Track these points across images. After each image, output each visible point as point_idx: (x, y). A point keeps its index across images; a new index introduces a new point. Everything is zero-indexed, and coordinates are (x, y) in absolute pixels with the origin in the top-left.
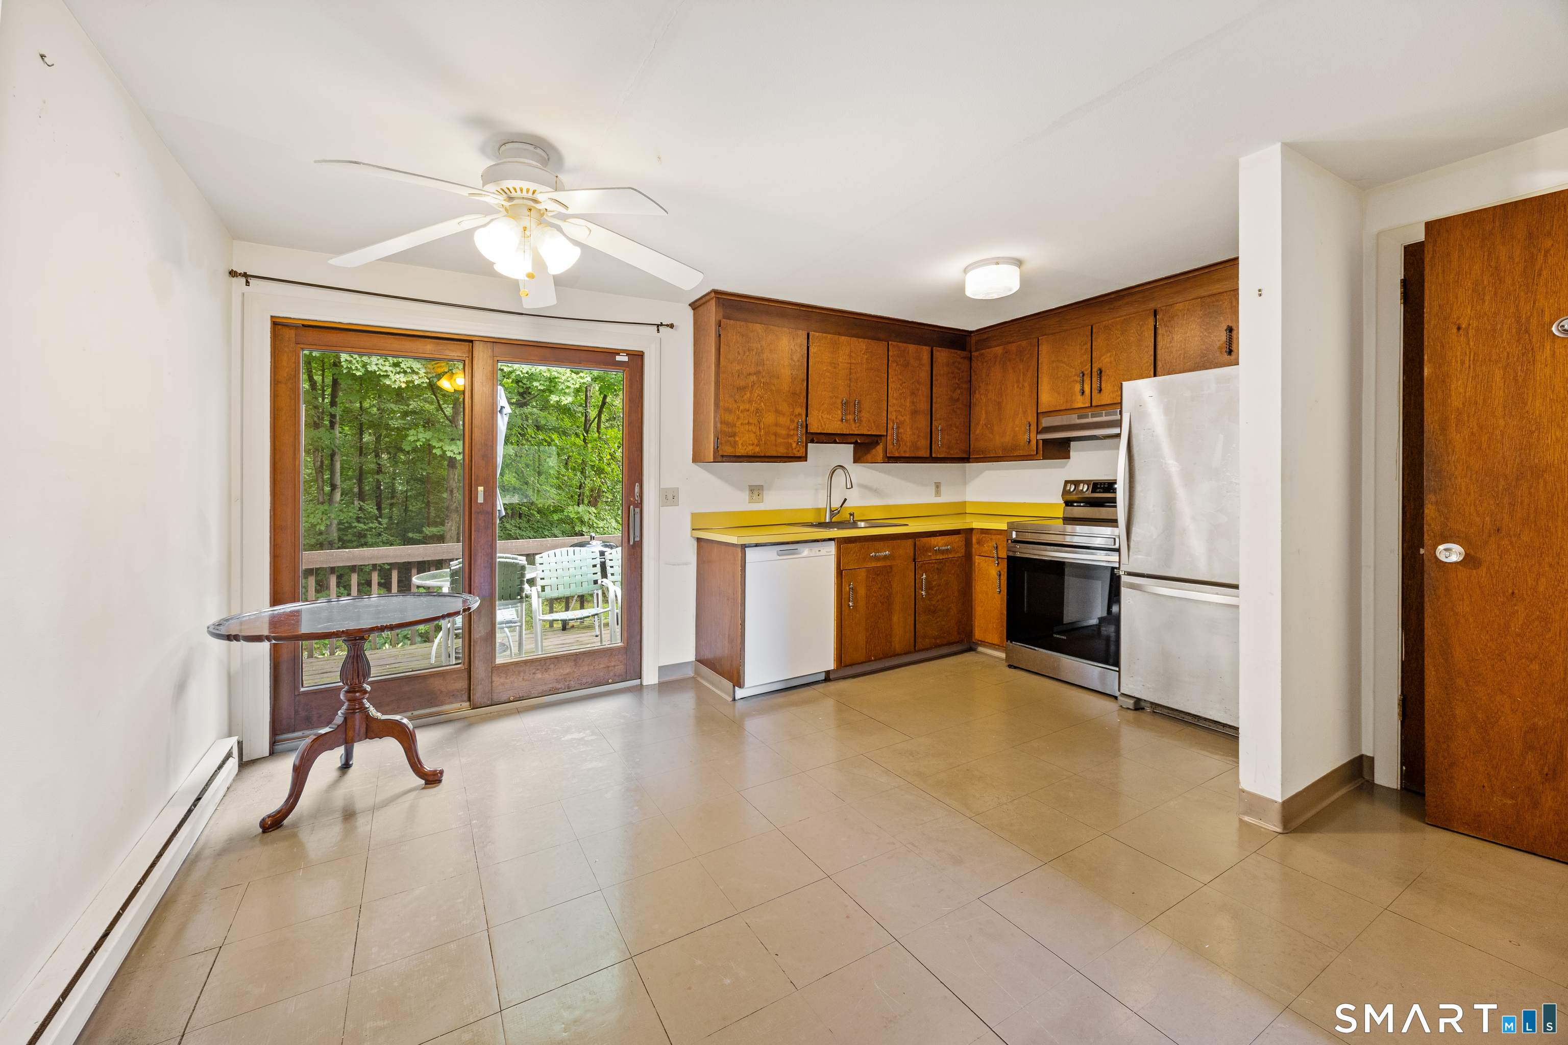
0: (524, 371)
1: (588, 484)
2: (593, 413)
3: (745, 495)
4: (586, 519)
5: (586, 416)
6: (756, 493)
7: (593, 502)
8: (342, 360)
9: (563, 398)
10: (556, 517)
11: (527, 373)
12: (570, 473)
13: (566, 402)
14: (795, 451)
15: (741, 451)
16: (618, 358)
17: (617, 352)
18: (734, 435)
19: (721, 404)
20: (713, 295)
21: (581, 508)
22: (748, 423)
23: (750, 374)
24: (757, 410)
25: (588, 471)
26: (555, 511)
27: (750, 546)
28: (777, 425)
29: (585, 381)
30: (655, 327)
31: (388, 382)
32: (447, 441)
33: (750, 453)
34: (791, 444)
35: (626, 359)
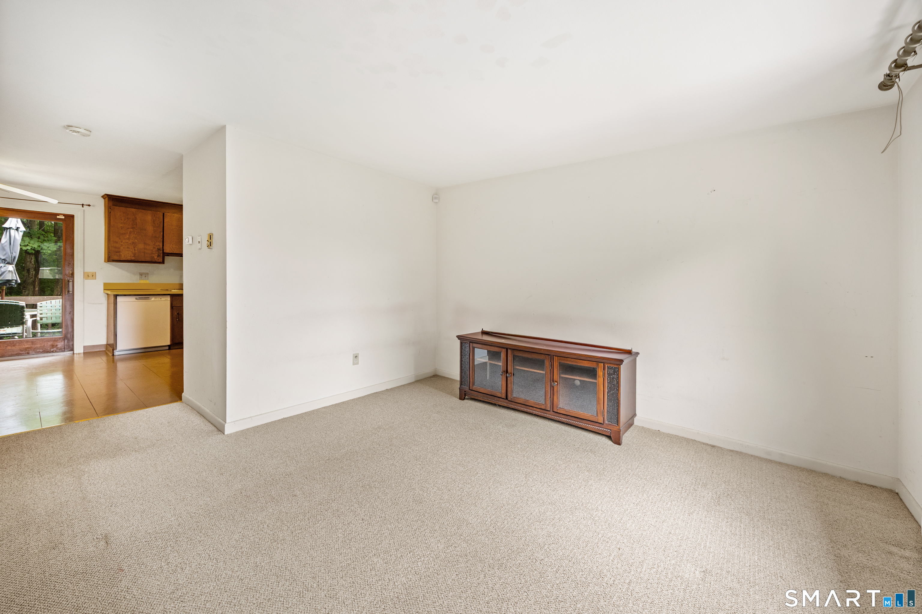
3: (138, 277)
6: (143, 276)
14: (156, 260)
15: (123, 258)
16: (58, 217)
17: (58, 215)
18: (119, 252)
19: (112, 239)
20: (106, 196)
22: (128, 248)
23: (128, 228)
24: (133, 243)
27: (118, 295)
28: (145, 249)
30: (81, 206)
33: (129, 260)
34: (154, 257)
35: (63, 217)
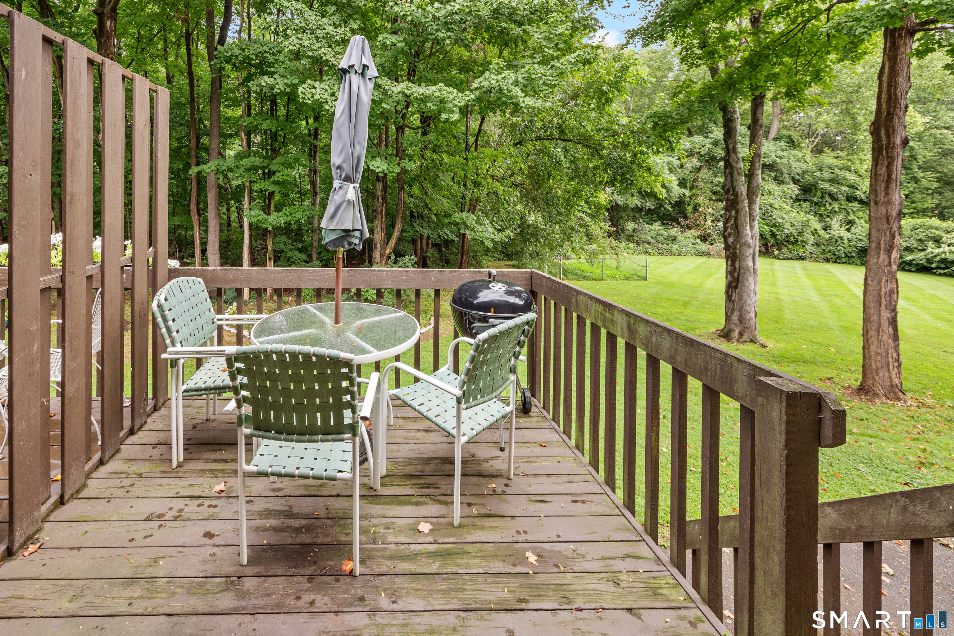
0: (420, 93)
1: (469, 196)
2: (471, 140)
4: (468, 223)
5: (467, 142)
7: (472, 210)
8: (299, 92)
9: (451, 115)
10: (446, 221)
11: (423, 94)
12: (455, 186)
13: (454, 119)
21: (465, 215)
25: (470, 184)
26: (445, 216)
29: (469, 98)
31: (327, 107)
32: (371, 158)
